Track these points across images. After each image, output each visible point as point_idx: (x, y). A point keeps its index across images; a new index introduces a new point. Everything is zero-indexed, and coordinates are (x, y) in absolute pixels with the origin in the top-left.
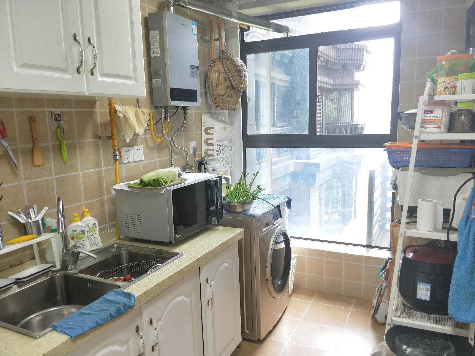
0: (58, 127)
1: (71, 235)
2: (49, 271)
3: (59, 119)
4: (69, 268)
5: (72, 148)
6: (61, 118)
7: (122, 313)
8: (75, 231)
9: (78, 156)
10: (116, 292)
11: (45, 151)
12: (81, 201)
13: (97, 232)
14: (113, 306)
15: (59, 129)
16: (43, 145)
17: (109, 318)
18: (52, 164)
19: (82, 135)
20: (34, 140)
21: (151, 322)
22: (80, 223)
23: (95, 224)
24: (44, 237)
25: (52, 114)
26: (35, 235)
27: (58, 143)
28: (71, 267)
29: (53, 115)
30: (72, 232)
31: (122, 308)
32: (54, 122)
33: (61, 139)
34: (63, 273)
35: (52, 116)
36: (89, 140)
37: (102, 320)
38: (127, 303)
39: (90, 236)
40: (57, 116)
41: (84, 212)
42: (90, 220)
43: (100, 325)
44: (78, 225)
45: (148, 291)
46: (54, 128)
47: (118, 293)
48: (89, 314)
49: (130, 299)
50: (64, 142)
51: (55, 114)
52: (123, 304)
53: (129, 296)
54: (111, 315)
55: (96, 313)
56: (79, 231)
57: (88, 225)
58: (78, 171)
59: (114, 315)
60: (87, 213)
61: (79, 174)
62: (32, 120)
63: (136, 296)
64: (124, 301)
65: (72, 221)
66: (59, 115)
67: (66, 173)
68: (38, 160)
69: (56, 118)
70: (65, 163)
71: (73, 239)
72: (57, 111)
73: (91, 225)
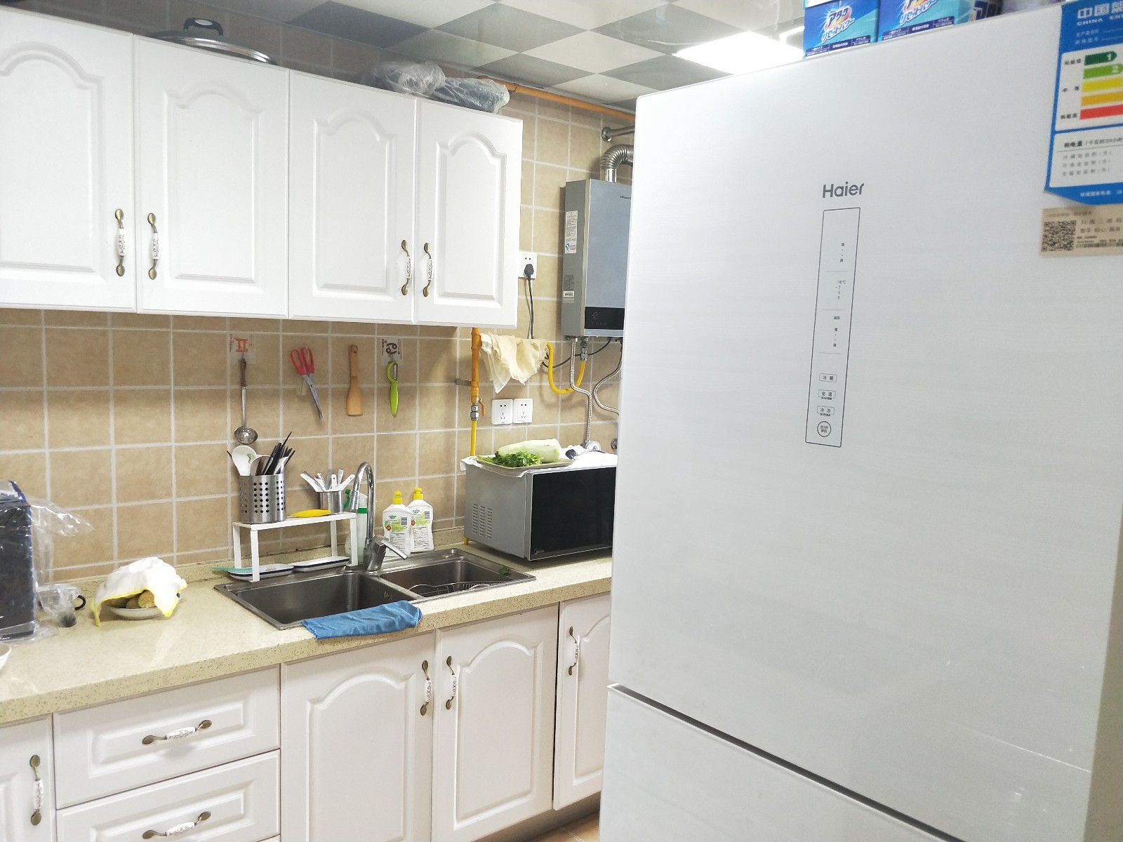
0: (390, 363)
1: (387, 522)
2: (343, 566)
3: (393, 350)
4: (369, 568)
5: (408, 395)
6: (397, 349)
7: (395, 631)
8: (392, 517)
9: (418, 407)
10: (402, 603)
11: (365, 396)
12: (414, 475)
13: (430, 526)
14: (386, 618)
15: (391, 365)
16: (364, 386)
17: (375, 631)
18: (375, 414)
19: (426, 377)
20: (352, 379)
21: (449, 661)
22: (402, 507)
23: (427, 513)
24: (342, 516)
25: (383, 343)
26: (329, 512)
27: (387, 385)
28: (373, 566)
29: (385, 345)
30: (388, 518)
31: (397, 623)
32: (385, 353)
33: (392, 380)
34: (359, 572)
35: (383, 346)
36: (438, 383)
37: (364, 628)
38: (407, 619)
39: (417, 530)
40: (391, 346)
41: (415, 492)
42: (421, 505)
43: (359, 635)
44: (398, 509)
45: (445, 612)
46: (384, 364)
47: (403, 606)
48: (353, 619)
49: (414, 615)
50: (396, 386)
51: (388, 343)
52: (400, 618)
53: (413, 610)
54: (378, 627)
55: (362, 620)
56: (398, 519)
57: (416, 512)
58: (414, 429)
59: (383, 629)
60: (418, 494)
61: (416, 434)
62: (352, 350)
63: (424, 613)
64: (403, 616)
65: (391, 502)
66: (393, 344)
67: (394, 430)
68: (354, 407)
69: (389, 348)
70: (395, 416)
71: (389, 528)
72: (391, 339)
73: (421, 512)
